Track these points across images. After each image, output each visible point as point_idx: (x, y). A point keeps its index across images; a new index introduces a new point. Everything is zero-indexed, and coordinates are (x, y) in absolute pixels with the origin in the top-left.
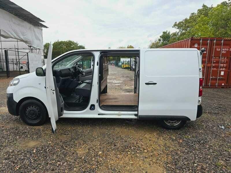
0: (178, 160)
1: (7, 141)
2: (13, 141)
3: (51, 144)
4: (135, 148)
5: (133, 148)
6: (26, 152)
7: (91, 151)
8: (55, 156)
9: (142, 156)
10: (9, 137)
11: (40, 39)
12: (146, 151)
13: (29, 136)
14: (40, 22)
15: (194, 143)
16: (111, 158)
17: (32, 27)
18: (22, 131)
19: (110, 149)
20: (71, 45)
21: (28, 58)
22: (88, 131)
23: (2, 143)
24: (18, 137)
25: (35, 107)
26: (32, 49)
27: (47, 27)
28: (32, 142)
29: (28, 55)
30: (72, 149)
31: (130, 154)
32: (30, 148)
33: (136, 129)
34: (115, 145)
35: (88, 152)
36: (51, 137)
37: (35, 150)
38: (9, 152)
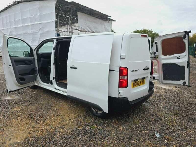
14: (109, 18)
17: (103, 22)
27: (115, 21)
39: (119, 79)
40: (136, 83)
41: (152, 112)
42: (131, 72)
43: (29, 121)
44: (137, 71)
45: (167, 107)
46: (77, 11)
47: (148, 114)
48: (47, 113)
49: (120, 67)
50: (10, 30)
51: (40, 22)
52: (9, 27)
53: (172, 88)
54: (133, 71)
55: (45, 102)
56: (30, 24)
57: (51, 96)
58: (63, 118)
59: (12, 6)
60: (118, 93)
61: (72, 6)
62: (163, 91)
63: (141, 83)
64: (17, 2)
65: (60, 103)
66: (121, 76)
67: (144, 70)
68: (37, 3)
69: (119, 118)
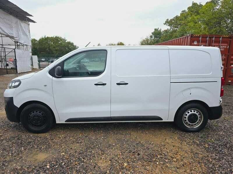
0: (213, 169)
1: (10, 154)
2: (18, 154)
3: (65, 156)
4: (161, 156)
5: (159, 156)
6: (37, 168)
7: (114, 163)
8: (75, 171)
9: (173, 166)
10: (11, 148)
11: (28, 35)
12: (175, 160)
13: (36, 147)
14: (27, 17)
15: (221, 148)
16: (140, 170)
17: (19, 21)
18: (26, 140)
19: (135, 159)
20: (59, 41)
21: (15, 54)
22: (103, 137)
23: (5, 157)
24: (23, 148)
25: (40, 112)
26: (19, 45)
27: (34, 22)
28: (41, 154)
29: (15, 52)
30: (92, 161)
31: (159, 164)
32: (40, 162)
33: (154, 133)
34: (139, 154)
35: (111, 164)
36: (62, 146)
37: (48, 164)
38: (17, 169)
39: (221, 89)
49: (222, 78)
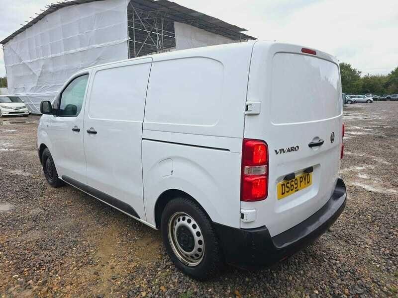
14: (241, 32)
27: (254, 39)
39: (243, 176)
40: (290, 182)
41: (341, 263)
42: (277, 153)
43: (7, 281)
44: (292, 149)
45: (383, 249)
46: (173, 20)
47: (331, 272)
48: (63, 255)
49: (245, 141)
50: (42, 63)
51: (99, 44)
52: (42, 58)
53: (392, 190)
54: (282, 151)
55: (71, 222)
56: (79, 49)
57: (90, 207)
58: (96, 273)
59: (45, 15)
60: (239, 216)
61: (163, 9)
62: (367, 198)
63: (301, 182)
64: (55, 6)
65: (104, 225)
66: (247, 167)
67: (311, 146)
68: (93, 5)
69: (247, 279)
